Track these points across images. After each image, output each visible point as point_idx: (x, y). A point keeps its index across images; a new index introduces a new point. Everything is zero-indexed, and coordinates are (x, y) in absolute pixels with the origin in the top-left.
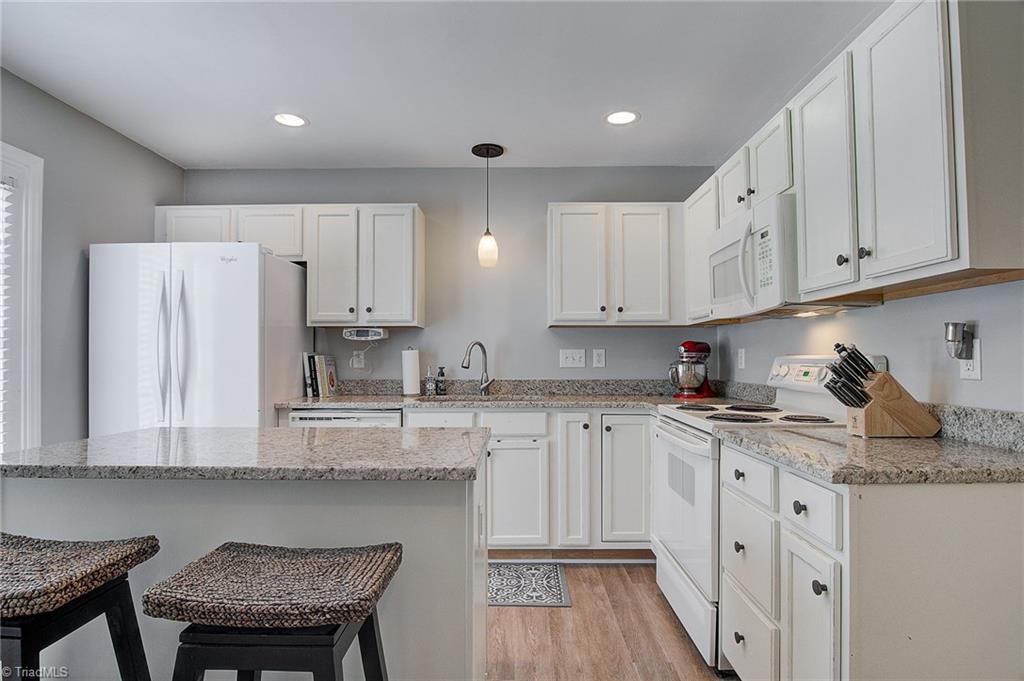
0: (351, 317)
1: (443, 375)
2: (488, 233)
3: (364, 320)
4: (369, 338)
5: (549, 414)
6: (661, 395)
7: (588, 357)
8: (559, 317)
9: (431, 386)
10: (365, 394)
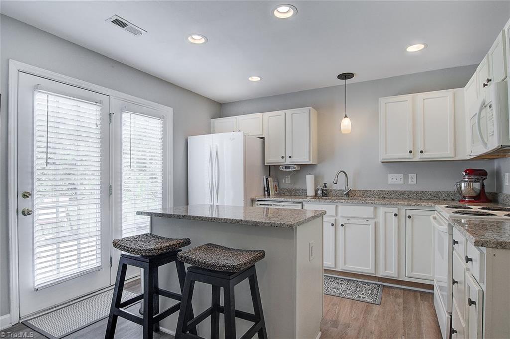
0: (283, 160)
1: (326, 187)
2: (346, 117)
3: (288, 162)
4: (291, 170)
5: (375, 208)
6: (453, 200)
7: (406, 178)
8: (385, 158)
9: (320, 192)
10: (291, 195)
